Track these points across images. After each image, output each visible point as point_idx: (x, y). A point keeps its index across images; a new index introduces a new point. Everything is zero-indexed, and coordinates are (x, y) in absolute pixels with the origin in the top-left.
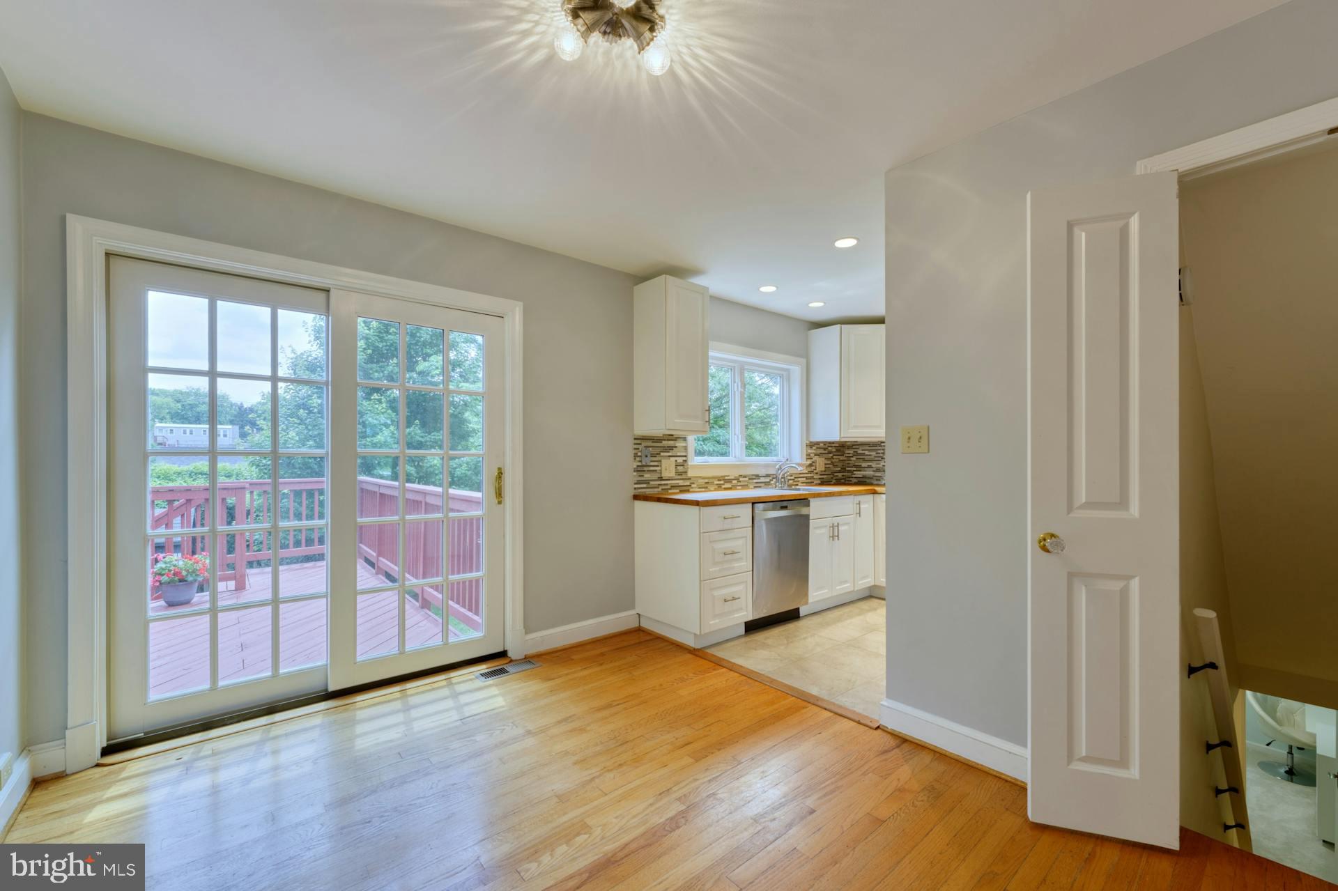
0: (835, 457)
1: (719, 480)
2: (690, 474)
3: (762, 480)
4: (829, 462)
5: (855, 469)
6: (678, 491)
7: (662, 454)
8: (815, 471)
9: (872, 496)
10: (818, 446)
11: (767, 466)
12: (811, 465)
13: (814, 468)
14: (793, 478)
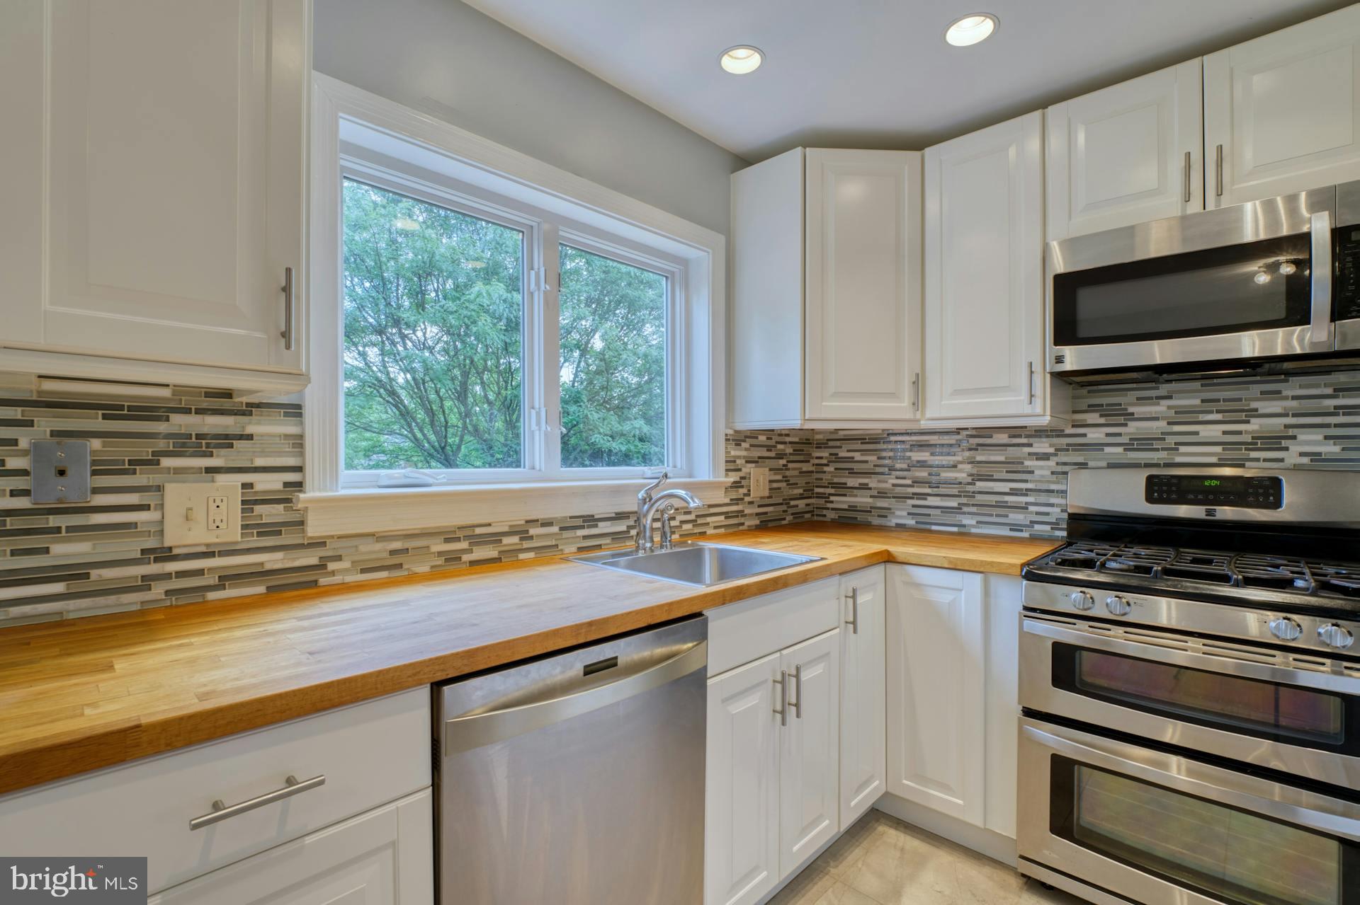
0: (790, 465)
1: (447, 540)
2: (314, 529)
3: (604, 528)
4: (779, 477)
5: (832, 491)
6: (261, 589)
7: (166, 462)
8: (747, 499)
9: (881, 568)
10: (754, 441)
11: (618, 491)
12: (736, 485)
13: (744, 491)
14: (692, 517)
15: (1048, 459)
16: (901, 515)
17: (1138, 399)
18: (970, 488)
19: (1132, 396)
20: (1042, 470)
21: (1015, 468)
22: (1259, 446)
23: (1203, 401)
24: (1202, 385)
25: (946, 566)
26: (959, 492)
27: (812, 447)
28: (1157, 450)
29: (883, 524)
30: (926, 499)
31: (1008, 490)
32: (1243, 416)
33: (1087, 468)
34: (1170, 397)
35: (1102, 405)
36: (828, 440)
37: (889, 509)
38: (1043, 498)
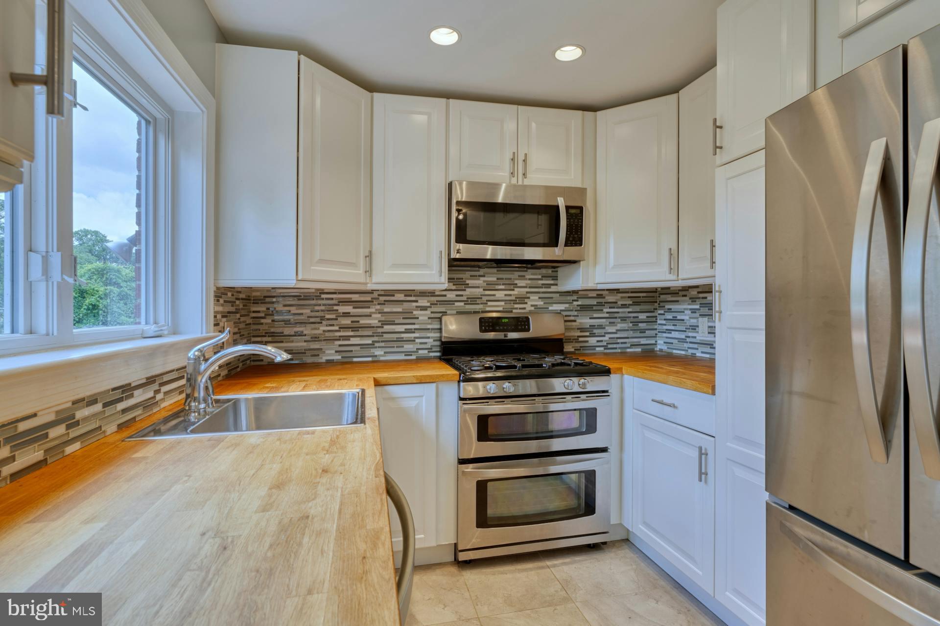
15: (426, 310)
16: (330, 354)
17: (471, 276)
18: (380, 330)
19: (468, 274)
20: (423, 316)
21: (408, 316)
22: (518, 301)
23: (497, 279)
24: (497, 271)
25: (415, 382)
26: (373, 333)
27: (250, 303)
28: (478, 304)
29: (316, 361)
30: (349, 340)
31: (403, 330)
32: (512, 287)
33: (446, 315)
34: (484, 276)
35: (454, 279)
36: (265, 297)
37: (321, 349)
38: (423, 334)
